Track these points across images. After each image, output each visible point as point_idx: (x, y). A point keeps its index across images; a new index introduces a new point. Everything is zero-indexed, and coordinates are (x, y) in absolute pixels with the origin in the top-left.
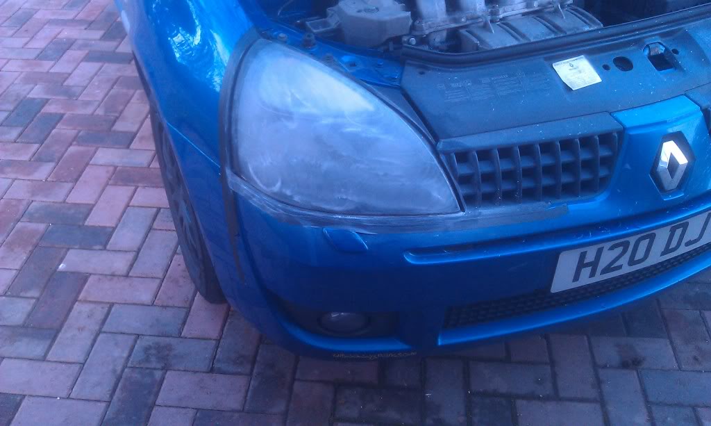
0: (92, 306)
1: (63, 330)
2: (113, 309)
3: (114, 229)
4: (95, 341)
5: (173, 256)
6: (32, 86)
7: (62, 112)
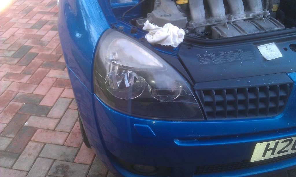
0: (36, 144)
1: (22, 155)
2: (46, 146)
3: (52, 107)
4: (35, 161)
5: (76, 122)
6: (27, 40)
7: (38, 52)
